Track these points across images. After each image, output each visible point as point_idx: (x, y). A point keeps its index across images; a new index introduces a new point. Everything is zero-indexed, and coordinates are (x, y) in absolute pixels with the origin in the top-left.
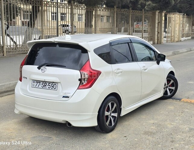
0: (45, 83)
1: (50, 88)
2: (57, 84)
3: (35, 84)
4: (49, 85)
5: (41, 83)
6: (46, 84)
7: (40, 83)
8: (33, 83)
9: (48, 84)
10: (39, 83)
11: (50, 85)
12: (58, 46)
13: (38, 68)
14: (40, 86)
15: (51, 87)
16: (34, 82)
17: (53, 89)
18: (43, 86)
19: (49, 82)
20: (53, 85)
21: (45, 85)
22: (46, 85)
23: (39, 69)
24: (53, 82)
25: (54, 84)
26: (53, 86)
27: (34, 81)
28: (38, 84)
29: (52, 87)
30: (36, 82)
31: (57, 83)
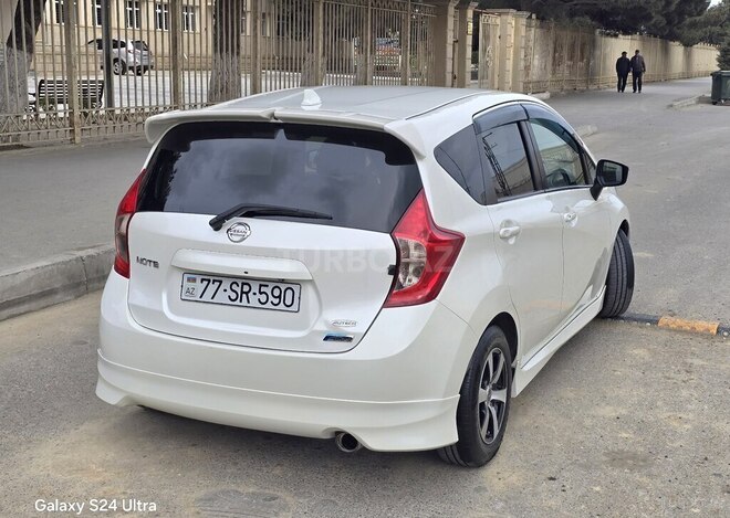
0: (243, 284)
1: (269, 305)
2: (295, 287)
3: (200, 286)
4: (261, 293)
5: (226, 284)
6: (246, 288)
7: (221, 282)
8: (188, 285)
9: (255, 288)
10: (217, 284)
11: (268, 290)
12: (281, 133)
13: (212, 224)
14: (222, 297)
15: (271, 299)
16: (194, 280)
17: (282, 306)
18: (233, 296)
19: (263, 282)
20: (280, 292)
21: (242, 292)
22: (247, 293)
23: (217, 229)
24: (283, 281)
25: (283, 287)
26: (279, 297)
27: (192, 275)
28: (212, 288)
29: (276, 301)
30: (202, 280)
31: (297, 283)
